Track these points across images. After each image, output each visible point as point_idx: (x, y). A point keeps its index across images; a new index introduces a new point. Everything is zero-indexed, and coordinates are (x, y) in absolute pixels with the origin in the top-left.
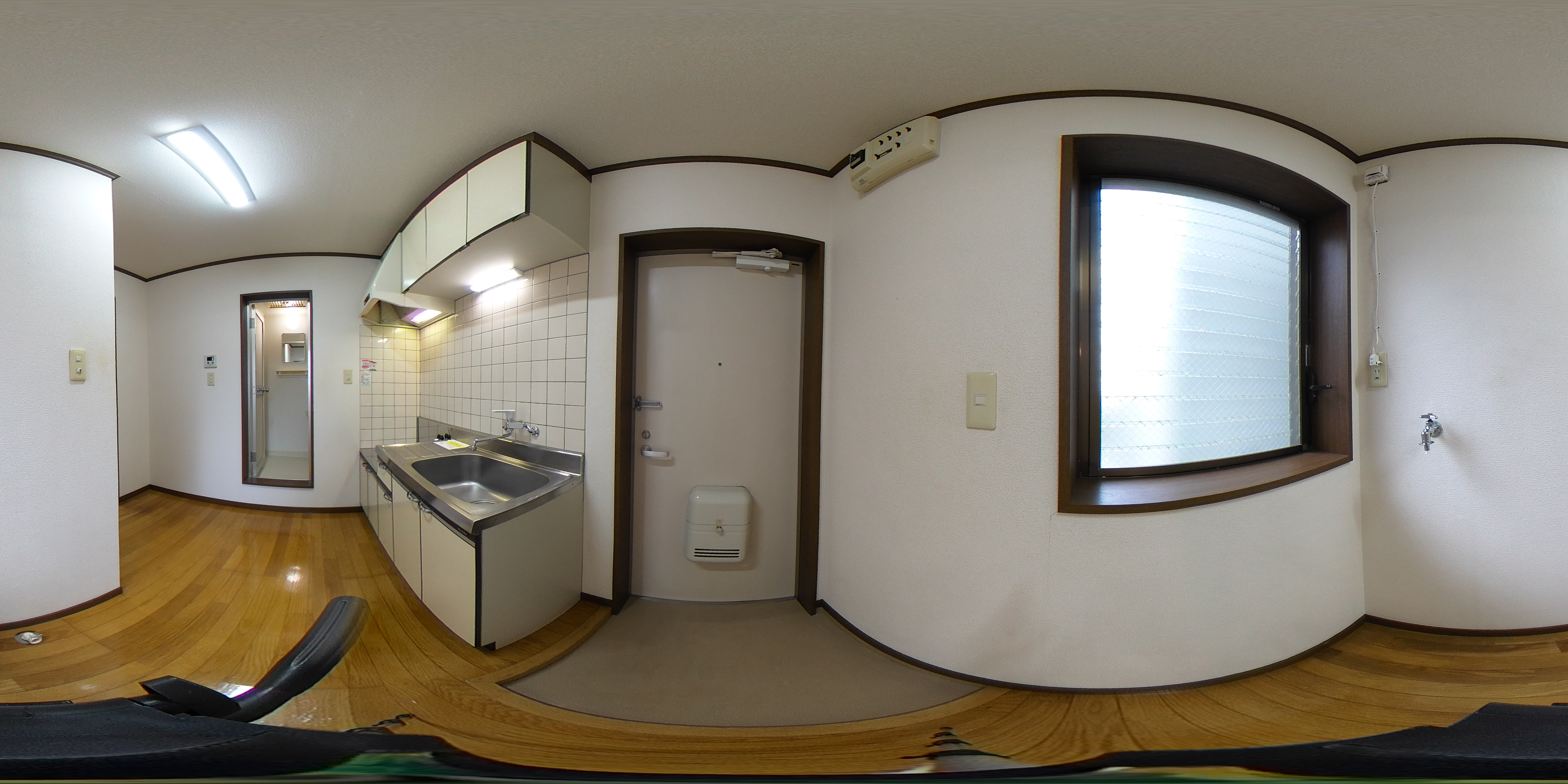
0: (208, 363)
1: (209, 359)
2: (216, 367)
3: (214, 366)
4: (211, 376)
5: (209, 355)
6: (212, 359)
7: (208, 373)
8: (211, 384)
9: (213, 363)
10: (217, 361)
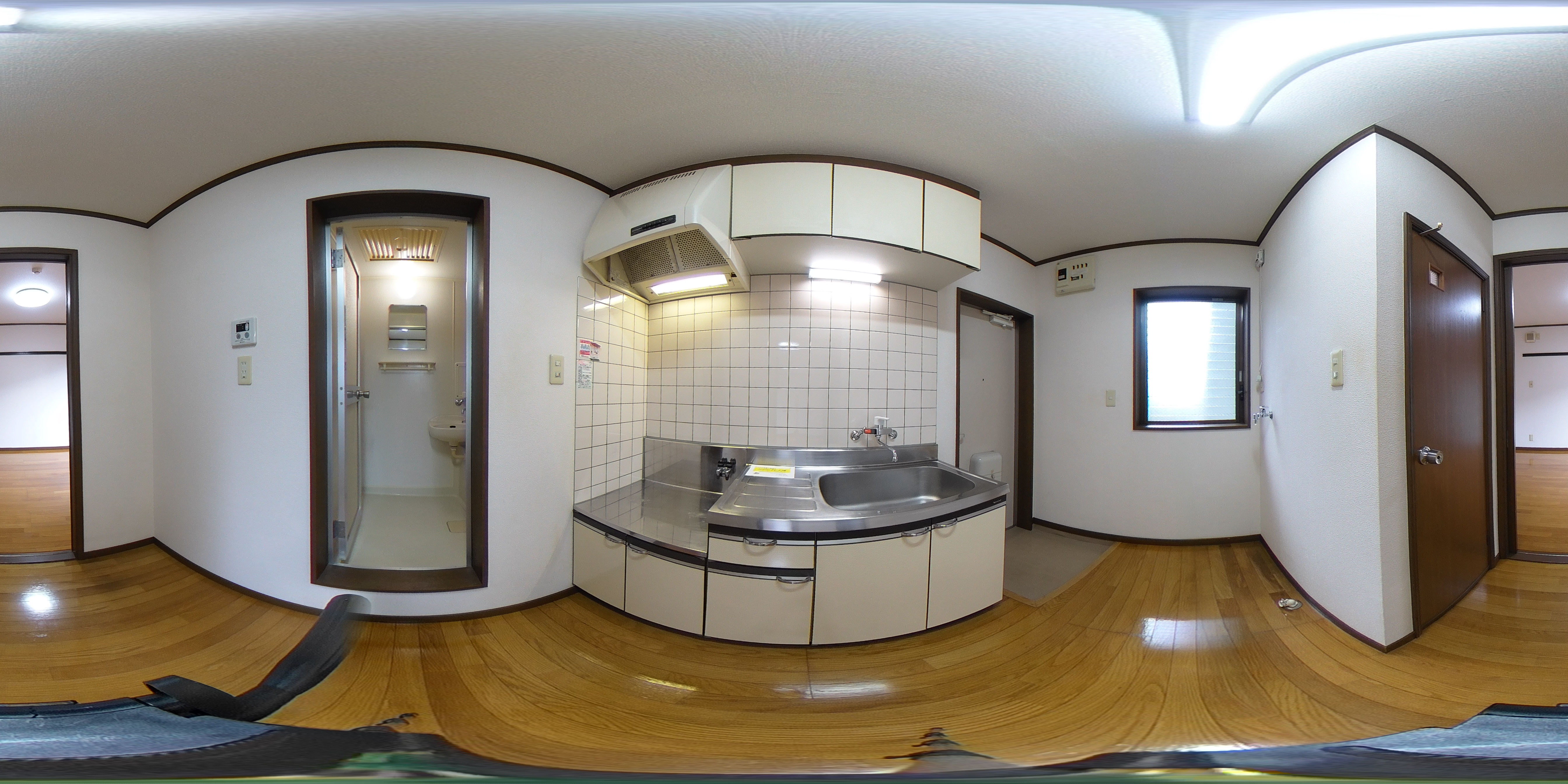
0: (238, 337)
1: (241, 328)
2: (254, 345)
3: (251, 342)
4: (244, 363)
5: (240, 320)
6: (247, 327)
7: (238, 358)
8: (244, 381)
9: (247, 335)
10: (256, 333)
